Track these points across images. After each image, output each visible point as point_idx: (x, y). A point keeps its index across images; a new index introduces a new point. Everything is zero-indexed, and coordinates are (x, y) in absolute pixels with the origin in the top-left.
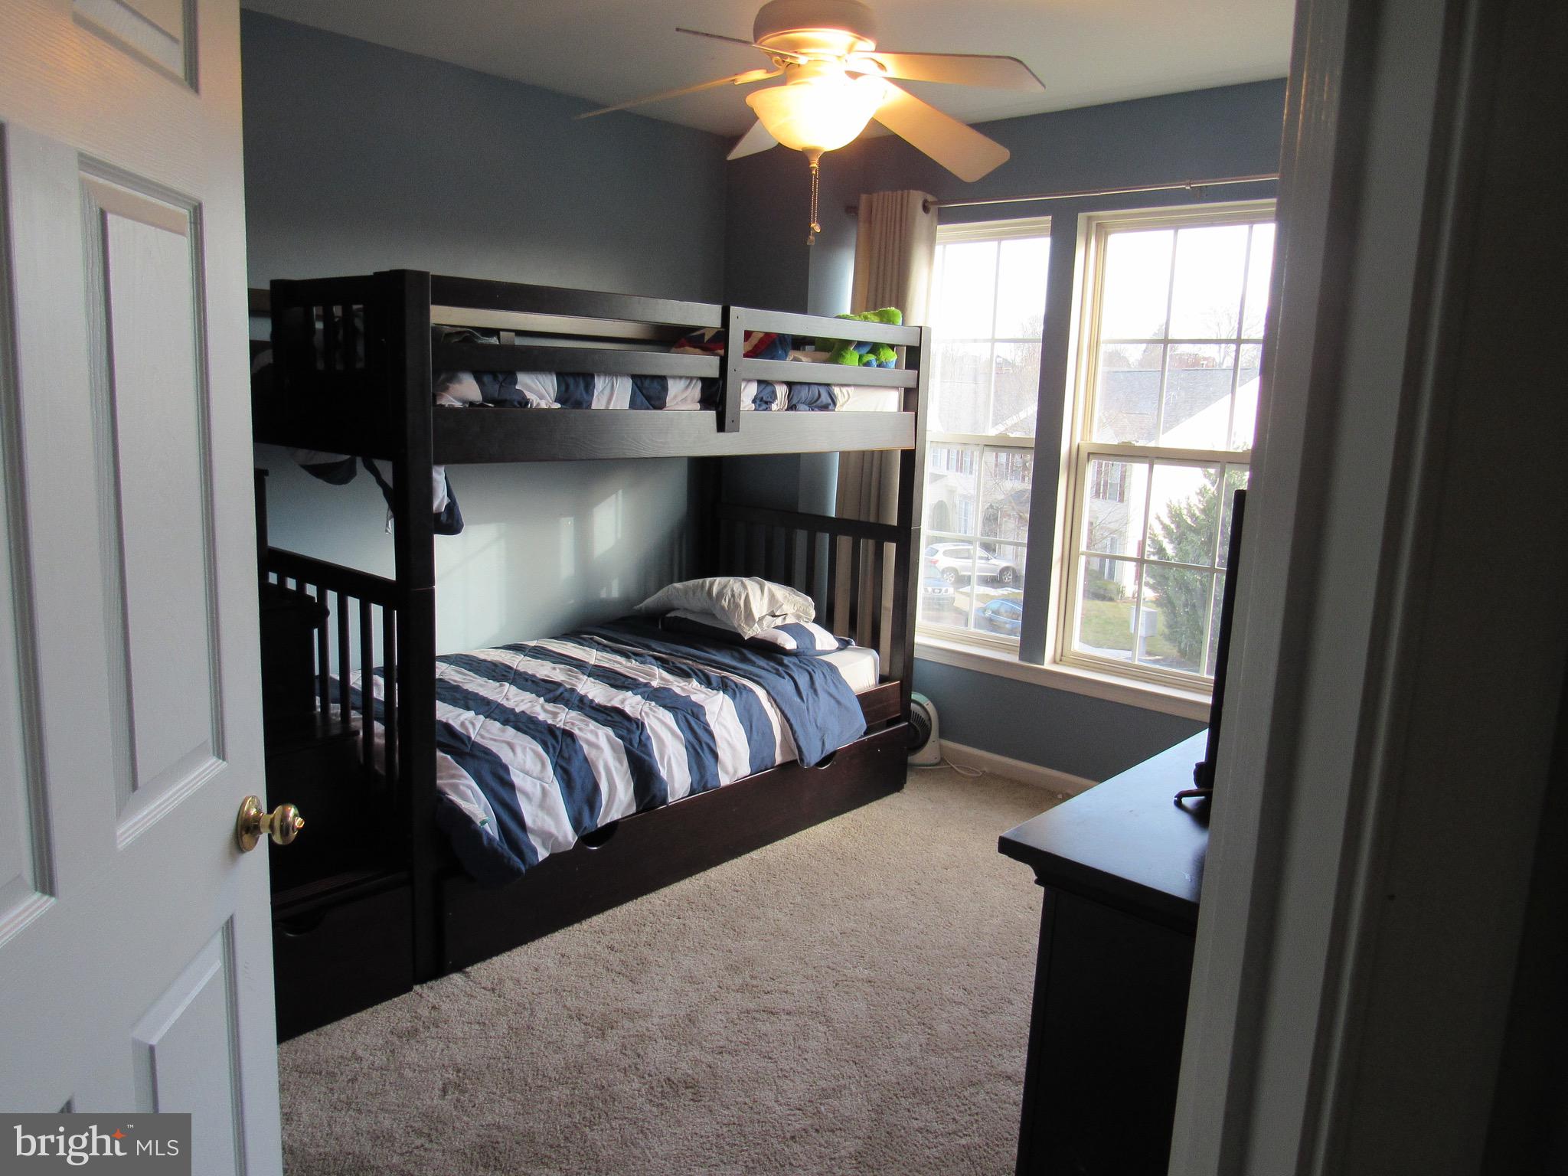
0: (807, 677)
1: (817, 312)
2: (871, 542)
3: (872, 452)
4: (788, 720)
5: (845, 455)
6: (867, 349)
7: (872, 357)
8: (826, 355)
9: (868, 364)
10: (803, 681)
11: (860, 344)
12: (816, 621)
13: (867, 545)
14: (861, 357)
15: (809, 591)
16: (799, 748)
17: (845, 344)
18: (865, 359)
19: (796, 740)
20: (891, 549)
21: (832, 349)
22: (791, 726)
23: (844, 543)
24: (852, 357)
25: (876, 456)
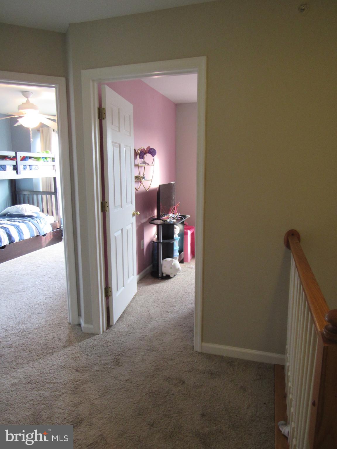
0: (39, 220)
1: (33, 152)
2: (50, 195)
3: (48, 178)
4: (36, 228)
5: (42, 179)
6: (45, 158)
7: (45, 160)
8: (36, 160)
9: (45, 161)
10: (38, 221)
11: (43, 158)
12: (40, 211)
13: (49, 196)
14: (43, 160)
15: (38, 206)
16: (39, 232)
17: (40, 158)
18: (44, 160)
19: (38, 231)
20: (53, 196)
21: (37, 159)
22: (37, 228)
23: (44, 196)
24: (41, 160)
25: (49, 179)
